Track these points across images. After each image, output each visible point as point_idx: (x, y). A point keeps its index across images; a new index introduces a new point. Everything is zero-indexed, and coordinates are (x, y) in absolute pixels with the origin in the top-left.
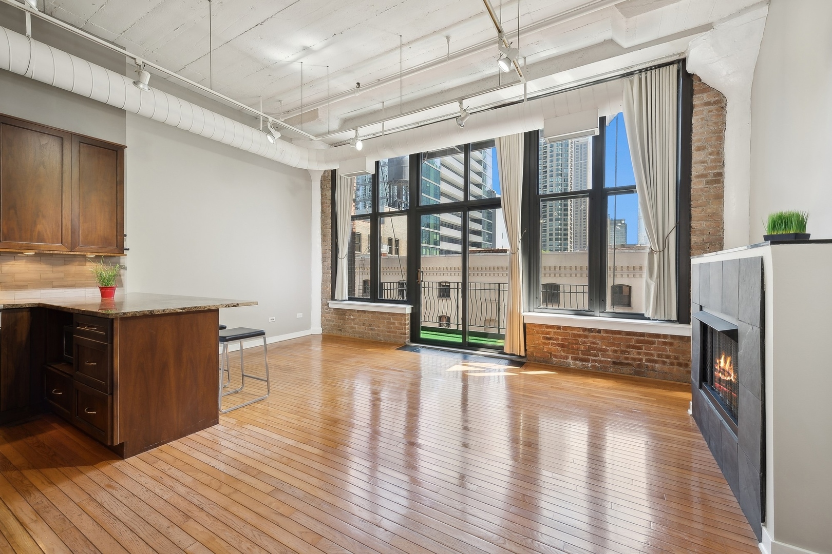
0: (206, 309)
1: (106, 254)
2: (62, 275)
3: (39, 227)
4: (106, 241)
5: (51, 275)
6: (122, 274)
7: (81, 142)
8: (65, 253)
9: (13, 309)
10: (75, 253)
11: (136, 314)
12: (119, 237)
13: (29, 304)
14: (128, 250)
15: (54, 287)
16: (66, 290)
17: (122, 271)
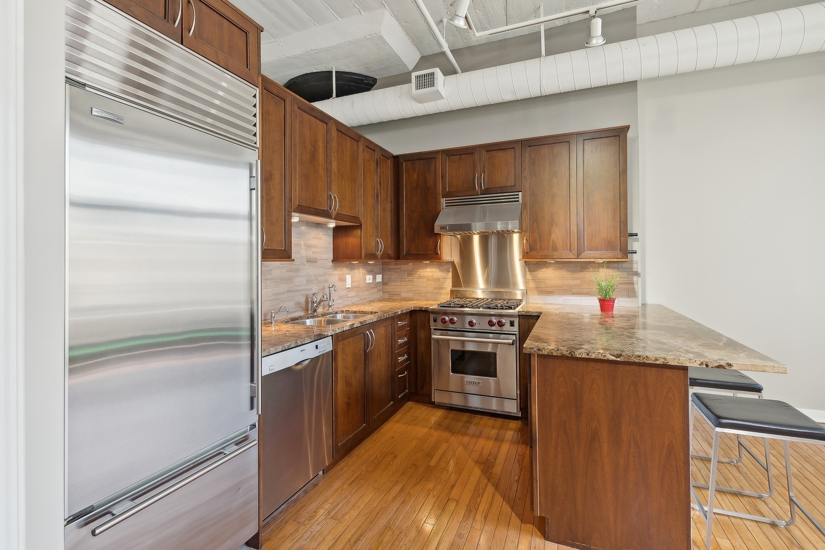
0: (658, 362)
1: (609, 260)
2: (578, 282)
3: (554, 236)
4: (609, 246)
5: (571, 282)
6: (634, 282)
7: (585, 140)
8: (572, 260)
9: (526, 315)
10: (580, 260)
11: (552, 353)
12: (622, 238)
13: (536, 312)
14: (636, 253)
15: (574, 294)
16: (582, 298)
17: (635, 278)
